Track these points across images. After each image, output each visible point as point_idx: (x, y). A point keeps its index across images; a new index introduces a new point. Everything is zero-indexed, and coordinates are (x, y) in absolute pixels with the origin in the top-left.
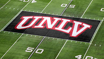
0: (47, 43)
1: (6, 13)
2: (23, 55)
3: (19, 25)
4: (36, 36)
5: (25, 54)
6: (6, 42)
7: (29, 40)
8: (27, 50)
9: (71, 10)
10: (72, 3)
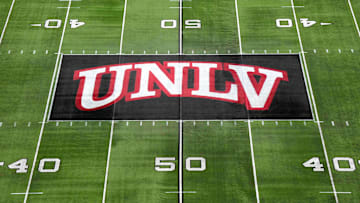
0: (199, 138)
1: (19, 67)
2: (157, 183)
3: (83, 98)
4: (154, 122)
5: (160, 178)
6: (83, 151)
7: (144, 138)
8: (160, 167)
9: (199, 35)
10: (186, 15)
